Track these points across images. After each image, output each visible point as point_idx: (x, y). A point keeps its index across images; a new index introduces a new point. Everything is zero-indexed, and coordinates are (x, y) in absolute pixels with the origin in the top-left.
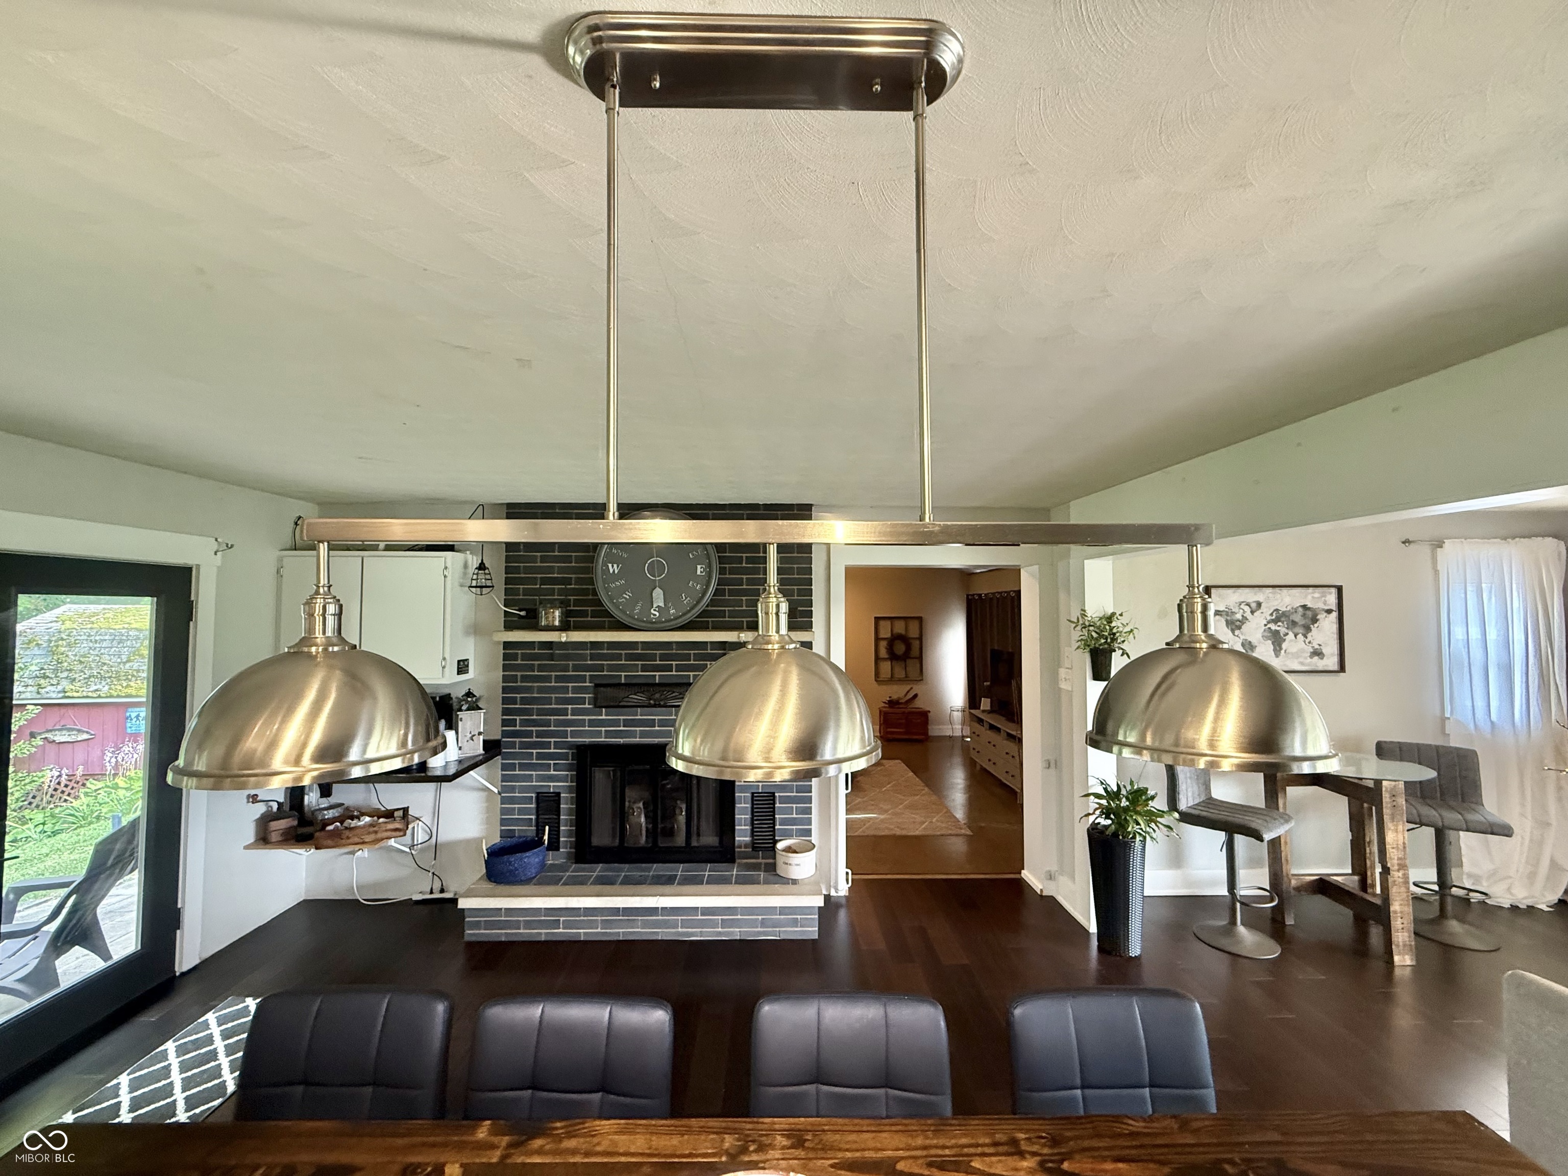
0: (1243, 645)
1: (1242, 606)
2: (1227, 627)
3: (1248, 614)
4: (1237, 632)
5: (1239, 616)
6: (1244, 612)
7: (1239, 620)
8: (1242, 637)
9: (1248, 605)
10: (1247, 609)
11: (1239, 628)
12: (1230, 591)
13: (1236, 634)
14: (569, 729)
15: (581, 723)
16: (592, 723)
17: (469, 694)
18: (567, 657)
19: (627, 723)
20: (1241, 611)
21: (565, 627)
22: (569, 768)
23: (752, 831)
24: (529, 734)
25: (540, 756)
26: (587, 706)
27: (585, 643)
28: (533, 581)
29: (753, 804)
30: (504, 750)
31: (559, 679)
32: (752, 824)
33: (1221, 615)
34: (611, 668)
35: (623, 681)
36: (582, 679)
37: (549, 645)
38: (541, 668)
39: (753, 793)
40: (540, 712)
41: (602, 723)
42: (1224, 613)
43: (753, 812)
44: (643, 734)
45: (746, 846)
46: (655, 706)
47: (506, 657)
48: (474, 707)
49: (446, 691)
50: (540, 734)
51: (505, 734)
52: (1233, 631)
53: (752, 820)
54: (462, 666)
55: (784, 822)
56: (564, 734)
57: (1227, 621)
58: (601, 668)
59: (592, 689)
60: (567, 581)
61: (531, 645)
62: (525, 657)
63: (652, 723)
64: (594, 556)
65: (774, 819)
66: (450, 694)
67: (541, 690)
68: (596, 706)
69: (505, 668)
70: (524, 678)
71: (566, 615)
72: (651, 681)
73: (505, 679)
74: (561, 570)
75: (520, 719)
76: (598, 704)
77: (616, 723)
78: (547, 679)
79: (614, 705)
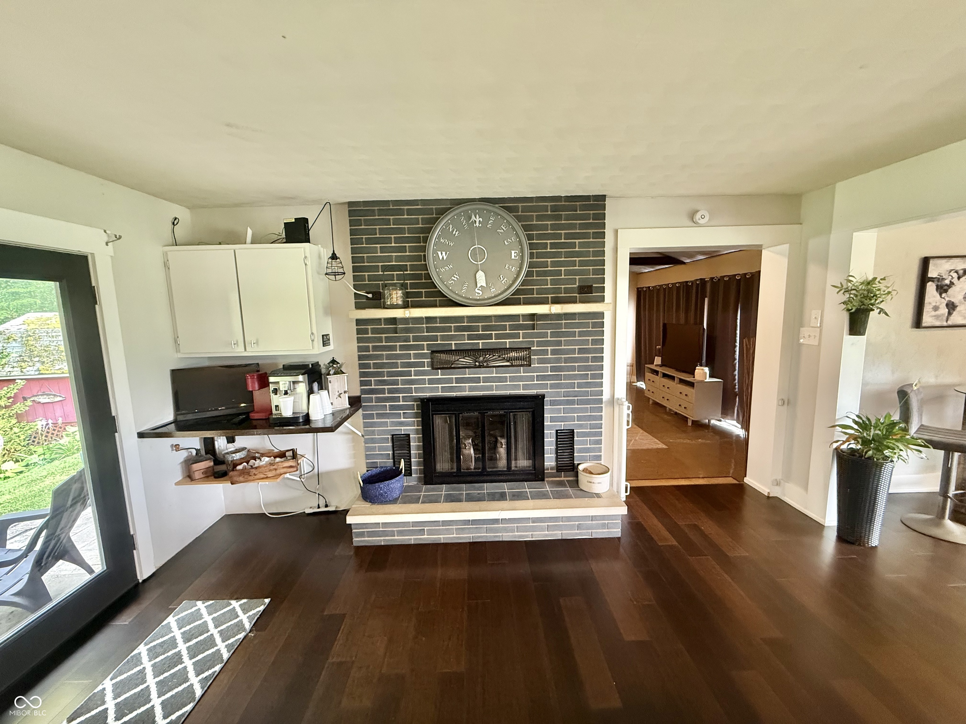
0: (947, 305)
1: (952, 274)
2: (937, 290)
3: (955, 280)
4: (944, 295)
5: (947, 282)
6: (953, 278)
7: (947, 285)
8: (947, 299)
9: (957, 272)
10: (955, 275)
11: (946, 291)
12: (943, 261)
13: (943, 296)
14: (413, 386)
15: (423, 382)
16: (431, 381)
17: (333, 361)
18: (408, 330)
19: (458, 381)
20: (950, 277)
21: (406, 306)
22: (416, 416)
23: (557, 458)
24: (382, 391)
25: (392, 408)
26: (426, 368)
27: (421, 318)
28: (376, 268)
29: (557, 438)
30: (363, 404)
31: (402, 348)
32: (557, 453)
33: (933, 281)
34: (443, 338)
35: (453, 348)
36: (421, 347)
37: (393, 321)
38: (388, 339)
39: (557, 431)
40: (390, 374)
41: (439, 381)
42: (935, 280)
43: (557, 444)
44: (471, 389)
45: (552, 469)
46: (480, 367)
47: (359, 332)
48: (339, 372)
49: (314, 360)
50: (390, 391)
51: (363, 392)
52: (941, 294)
53: (557, 449)
54: (325, 340)
55: (581, 450)
56: (410, 390)
57: (937, 286)
58: (435, 338)
59: (429, 355)
60: (404, 268)
61: (378, 321)
62: (374, 331)
63: (478, 380)
64: (426, 246)
65: (573, 449)
66: (318, 362)
67: (389, 357)
68: (433, 368)
69: (359, 340)
70: (375, 348)
71: (407, 295)
72: (475, 348)
73: (360, 349)
74: (398, 259)
75: (374, 380)
76: (434, 367)
77: (450, 381)
78: (393, 348)
79: (448, 367)
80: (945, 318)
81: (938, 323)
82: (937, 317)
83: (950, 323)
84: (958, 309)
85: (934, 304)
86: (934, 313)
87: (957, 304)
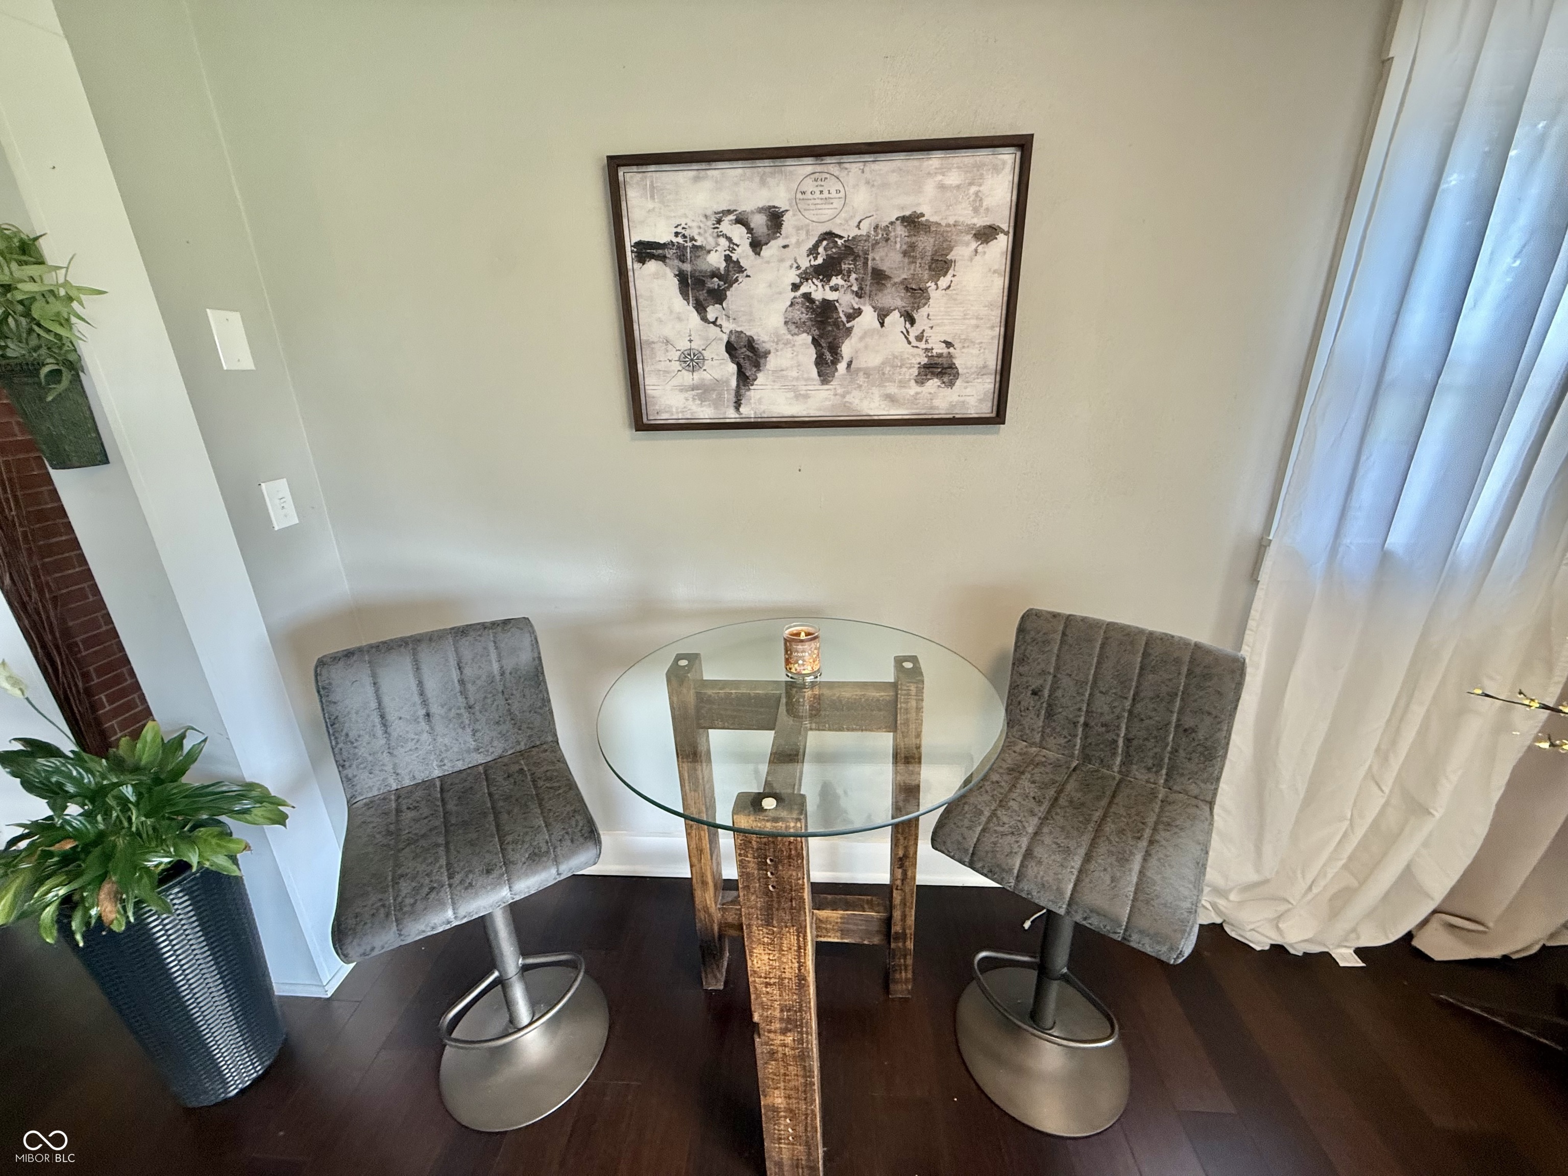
0: (730, 348)
6: (732, 246)
80: (730, 397)
81: (706, 414)
82: (703, 391)
83: (748, 412)
84: (772, 363)
85: (684, 345)
86: (688, 378)
87: (767, 346)
